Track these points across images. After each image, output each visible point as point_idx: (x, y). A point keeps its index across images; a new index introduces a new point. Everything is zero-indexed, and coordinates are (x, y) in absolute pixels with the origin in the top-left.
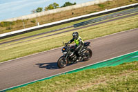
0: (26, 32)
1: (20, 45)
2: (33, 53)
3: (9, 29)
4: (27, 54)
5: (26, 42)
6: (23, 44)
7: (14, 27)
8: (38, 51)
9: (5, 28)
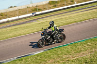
0: (67, 8)
1: (63, 17)
2: (72, 23)
3: (55, 6)
4: (68, 24)
5: (67, 16)
6: (65, 17)
7: (59, 4)
8: (76, 22)
9: (52, 6)
